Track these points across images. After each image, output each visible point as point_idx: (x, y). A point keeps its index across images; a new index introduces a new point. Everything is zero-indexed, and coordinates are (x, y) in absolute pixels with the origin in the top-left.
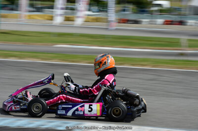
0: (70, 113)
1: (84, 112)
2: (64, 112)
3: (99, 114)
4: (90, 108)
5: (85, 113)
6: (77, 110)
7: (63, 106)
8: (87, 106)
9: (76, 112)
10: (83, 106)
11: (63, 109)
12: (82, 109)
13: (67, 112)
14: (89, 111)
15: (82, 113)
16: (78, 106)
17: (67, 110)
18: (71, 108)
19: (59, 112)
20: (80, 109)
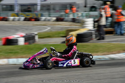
0: (65, 65)
2: (62, 65)
3: (78, 64)
4: (74, 61)
5: (72, 64)
6: (68, 63)
7: (61, 62)
8: (72, 61)
9: (68, 65)
10: (71, 61)
12: (71, 62)
14: (74, 63)
15: (71, 65)
16: (69, 61)
17: (63, 64)
18: (65, 63)
19: (60, 65)
20: (70, 63)
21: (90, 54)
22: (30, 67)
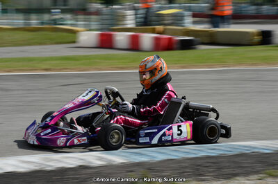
0: (155, 141)
1: (172, 136)
2: (147, 140)
4: (179, 130)
5: (174, 138)
6: (164, 135)
7: (146, 131)
9: (163, 138)
10: (171, 128)
11: (147, 135)
13: (151, 139)
14: (179, 135)
15: (170, 138)
16: (165, 130)
17: (151, 136)
18: (156, 133)
19: (141, 140)
20: (167, 133)
21: (211, 106)
22: (58, 142)
